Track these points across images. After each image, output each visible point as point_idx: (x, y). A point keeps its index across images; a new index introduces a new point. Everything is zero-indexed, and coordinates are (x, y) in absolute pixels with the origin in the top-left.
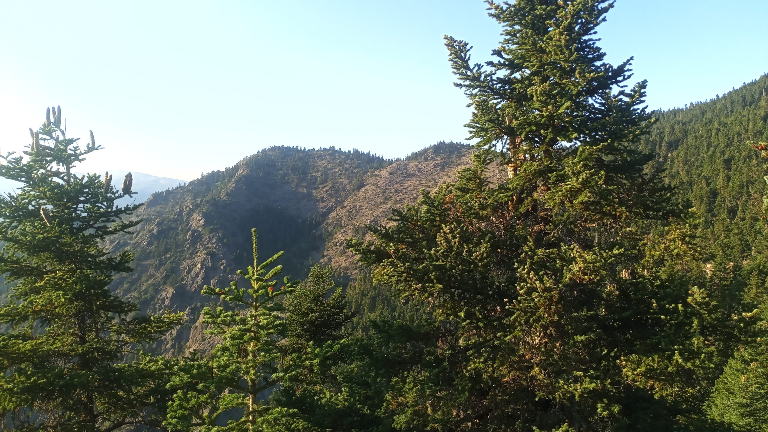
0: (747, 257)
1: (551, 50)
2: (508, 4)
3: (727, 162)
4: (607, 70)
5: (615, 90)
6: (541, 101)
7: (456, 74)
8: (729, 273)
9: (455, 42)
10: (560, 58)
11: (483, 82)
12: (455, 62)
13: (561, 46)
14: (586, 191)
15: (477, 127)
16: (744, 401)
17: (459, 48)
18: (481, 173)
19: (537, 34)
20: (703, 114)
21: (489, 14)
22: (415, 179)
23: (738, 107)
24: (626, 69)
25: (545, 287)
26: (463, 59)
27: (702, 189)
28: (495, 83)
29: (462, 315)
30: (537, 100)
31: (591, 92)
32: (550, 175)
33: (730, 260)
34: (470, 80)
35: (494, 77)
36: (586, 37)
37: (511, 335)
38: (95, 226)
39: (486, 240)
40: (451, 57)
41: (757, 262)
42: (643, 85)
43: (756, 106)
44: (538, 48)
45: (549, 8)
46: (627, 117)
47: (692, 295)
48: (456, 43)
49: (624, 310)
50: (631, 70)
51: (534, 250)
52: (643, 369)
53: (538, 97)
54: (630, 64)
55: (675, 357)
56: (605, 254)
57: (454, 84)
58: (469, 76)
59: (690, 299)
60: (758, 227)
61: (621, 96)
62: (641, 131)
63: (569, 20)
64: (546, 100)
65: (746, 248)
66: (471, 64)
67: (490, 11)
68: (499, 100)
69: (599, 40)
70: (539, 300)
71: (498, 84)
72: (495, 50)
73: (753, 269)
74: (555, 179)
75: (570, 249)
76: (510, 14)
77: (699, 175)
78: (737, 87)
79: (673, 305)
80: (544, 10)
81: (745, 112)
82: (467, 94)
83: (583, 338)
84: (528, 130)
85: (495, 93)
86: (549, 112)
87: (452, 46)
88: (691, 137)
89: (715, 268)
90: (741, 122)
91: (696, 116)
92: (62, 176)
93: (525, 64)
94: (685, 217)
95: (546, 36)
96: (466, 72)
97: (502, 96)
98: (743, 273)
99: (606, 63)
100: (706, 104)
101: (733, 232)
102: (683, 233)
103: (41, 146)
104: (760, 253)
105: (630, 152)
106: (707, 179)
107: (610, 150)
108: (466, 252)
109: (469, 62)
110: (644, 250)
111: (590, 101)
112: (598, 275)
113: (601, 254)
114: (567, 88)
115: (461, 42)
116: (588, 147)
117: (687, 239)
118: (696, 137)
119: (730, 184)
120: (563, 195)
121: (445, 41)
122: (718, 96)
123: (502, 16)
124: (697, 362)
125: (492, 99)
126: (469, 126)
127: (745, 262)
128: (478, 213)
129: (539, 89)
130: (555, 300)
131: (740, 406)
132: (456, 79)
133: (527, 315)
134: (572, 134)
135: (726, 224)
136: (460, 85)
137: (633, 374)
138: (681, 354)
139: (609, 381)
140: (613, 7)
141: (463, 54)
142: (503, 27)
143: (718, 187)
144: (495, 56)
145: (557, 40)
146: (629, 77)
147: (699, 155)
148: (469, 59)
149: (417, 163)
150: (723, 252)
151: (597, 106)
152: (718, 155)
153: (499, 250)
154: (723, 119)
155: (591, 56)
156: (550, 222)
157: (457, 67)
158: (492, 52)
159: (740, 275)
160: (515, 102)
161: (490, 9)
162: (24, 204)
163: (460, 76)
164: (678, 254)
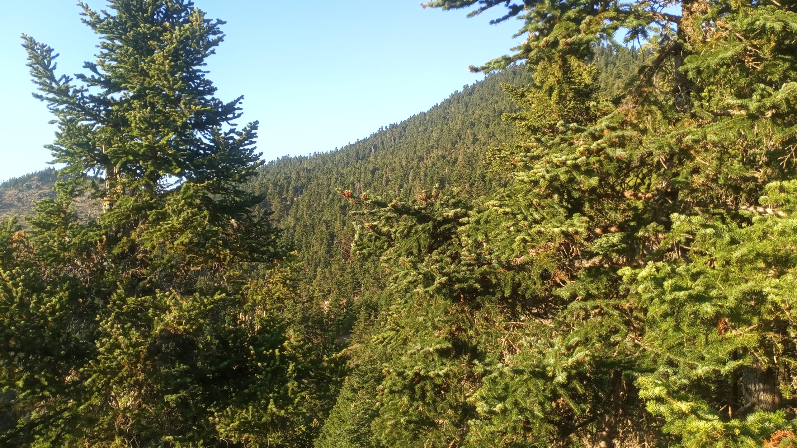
0: (357, 293)
1: (153, 73)
2: (106, 14)
3: (343, 209)
4: (216, 105)
5: (225, 127)
6: (140, 128)
7: (36, 82)
8: (343, 309)
9: (36, 45)
10: (164, 84)
11: (72, 98)
12: (35, 69)
13: (164, 71)
14: (188, 232)
15: (61, 149)
16: (353, 427)
17: (42, 52)
18: (68, 206)
19: (141, 54)
20: (324, 164)
21: (82, 19)
22: (13, 210)
23: (352, 160)
24: (236, 107)
25: (131, 343)
26: (46, 67)
27: (322, 231)
28: (88, 101)
29: (20, 383)
30: (135, 127)
31: (201, 126)
32: (148, 212)
33: (343, 297)
34: (55, 93)
35: (86, 94)
36: (195, 68)
37: (87, 404)
39: (64, 288)
40: (30, 61)
41: (365, 298)
42: (254, 126)
43: (367, 160)
44: (139, 69)
45: (154, 28)
46: (235, 156)
47: (289, 339)
48: (38, 46)
49: (223, 359)
50: (241, 109)
51: (125, 299)
52: (237, 423)
53: (136, 124)
54: (241, 103)
55: (269, 406)
56: (205, 301)
57: (33, 94)
58: (53, 88)
59: (286, 343)
60: (366, 267)
61: (232, 135)
62: (247, 172)
63: (174, 45)
64: (147, 128)
65: (357, 284)
66: (57, 74)
67: (84, 17)
68: (93, 122)
69: (208, 72)
70: (123, 358)
71: (91, 102)
72: (88, 63)
73: (362, 304)
74: (154, 217)
75: (166, 296)
76: (107, 25)
77: (320, 219)
78: (352, 143)
79: (271, 351)
80: (148, 29)
81: (358, 166)
82: (50, 109)
83: (174, 397)
84: (124, 159)
85: (88, 112)
86: (149, 142)
87: (32, 49)
88: (314, 183)
89: (331, 304)
90: (355, 174)
91: (318, 165)
93: (123, 85)
94: (287, 259)
95: (149, 58)
96: (51, 84)
97: (96, 117)
98: (354, 309)
99: (216, 98)
100: (326, 154)
101: (347, 271)
102: (284, 276)
104: (367, 290)
105: (238, 193)
106: (326, 223)
107: (216, 189)
108: (34, 303)
109: (54, 71)
110: (247, 294)
111: (198, 135)
112: (194, 324)
113: (201, 299)
114: (172, 119)
115: (43, 46)
116: (192, 184)
117: (288, 282)
118: (318, 184)
119: (345, 228)
120: (162, 235)
121: (23, 41)
122: (336, 148)
123: (98, 26)
124: (291, 409)
125: (82, 120)
126: (51, 147)
127: (356, 298)
128: (58, 256)
129: (138, 115)
130: (143, 356)
131: (349, 433)
132: (36, 88)
133: (106, 377)
134: (176, 169)
135: (341, 264)
136: (41, 97)
137: (226, 431)
138: (275, 403)
139: (202, 441)
140: (223, 41)
141: (46, 61)
142: (100, 38)
143: (335, 230)
144: (88, 69)
145: (159, 64)
146: (239, 115)
147: (320, 201)
148: (54, 68)
149: (16, 192)
150: (339, 289)
151: (205, 141)
152: (336, 202)
153: (81, 300)
154: (340, 170)
155: (202, 89)
156: (148, 265)
157: (38, 75)
158: (84, 65)
159: (352, 310)
160: (112, 126)
161: (84, 14)
163: (41, 87)
164: (278, 298)
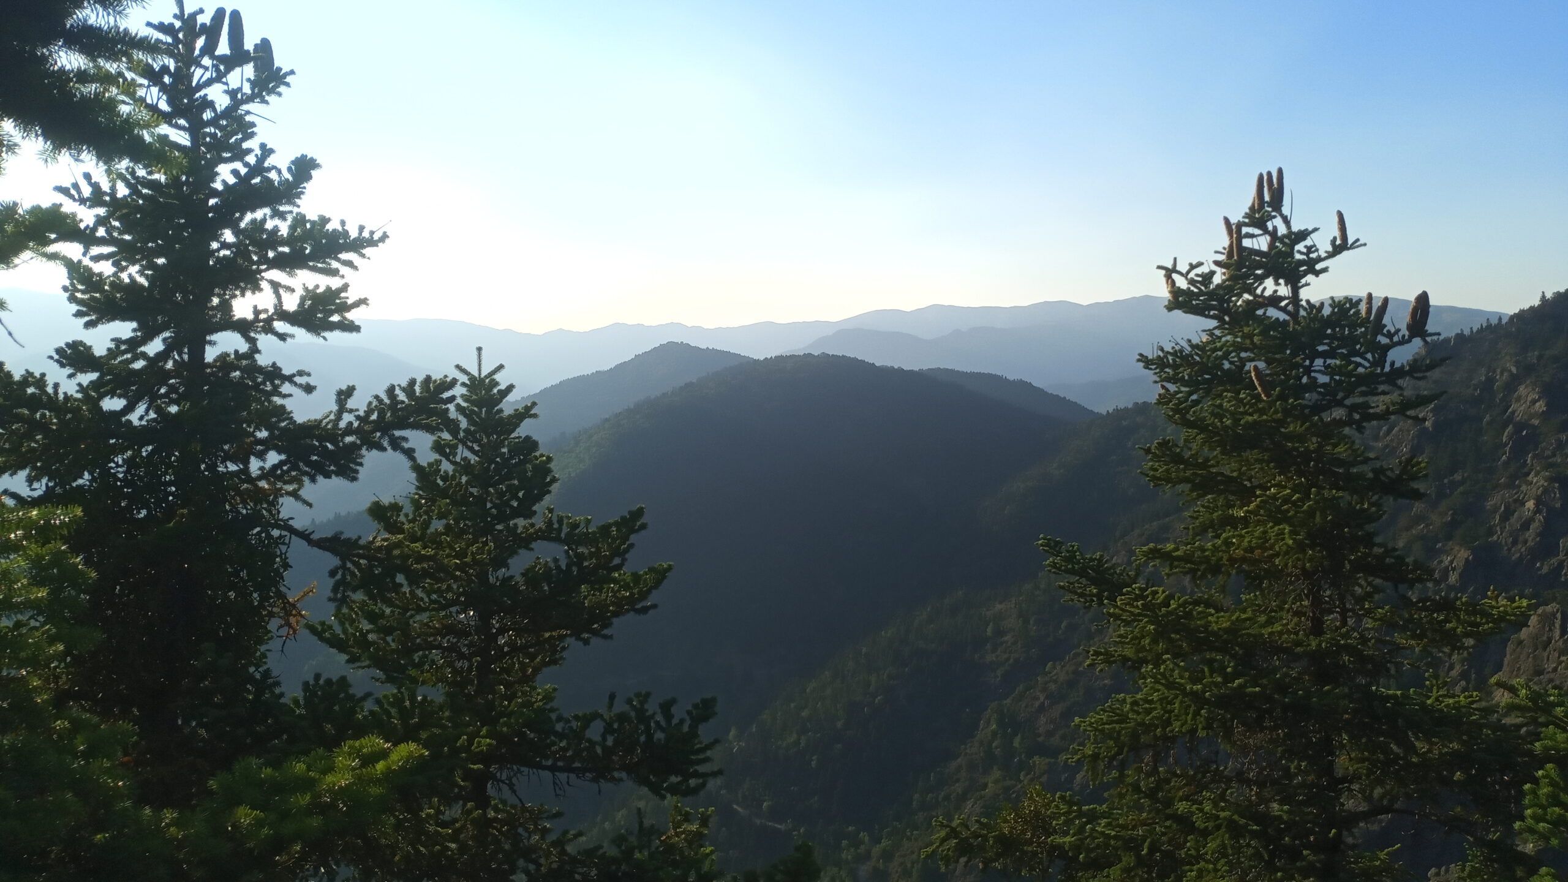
38: (1348, 402)
92: (1283, 304)
103: (1246, 248)
162: (1217, 358)
